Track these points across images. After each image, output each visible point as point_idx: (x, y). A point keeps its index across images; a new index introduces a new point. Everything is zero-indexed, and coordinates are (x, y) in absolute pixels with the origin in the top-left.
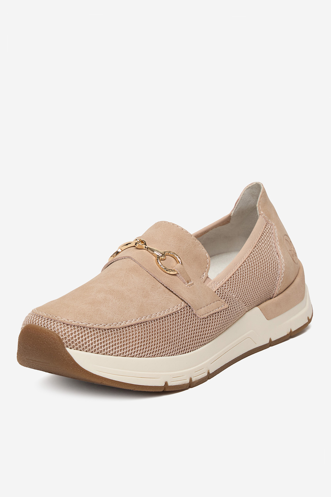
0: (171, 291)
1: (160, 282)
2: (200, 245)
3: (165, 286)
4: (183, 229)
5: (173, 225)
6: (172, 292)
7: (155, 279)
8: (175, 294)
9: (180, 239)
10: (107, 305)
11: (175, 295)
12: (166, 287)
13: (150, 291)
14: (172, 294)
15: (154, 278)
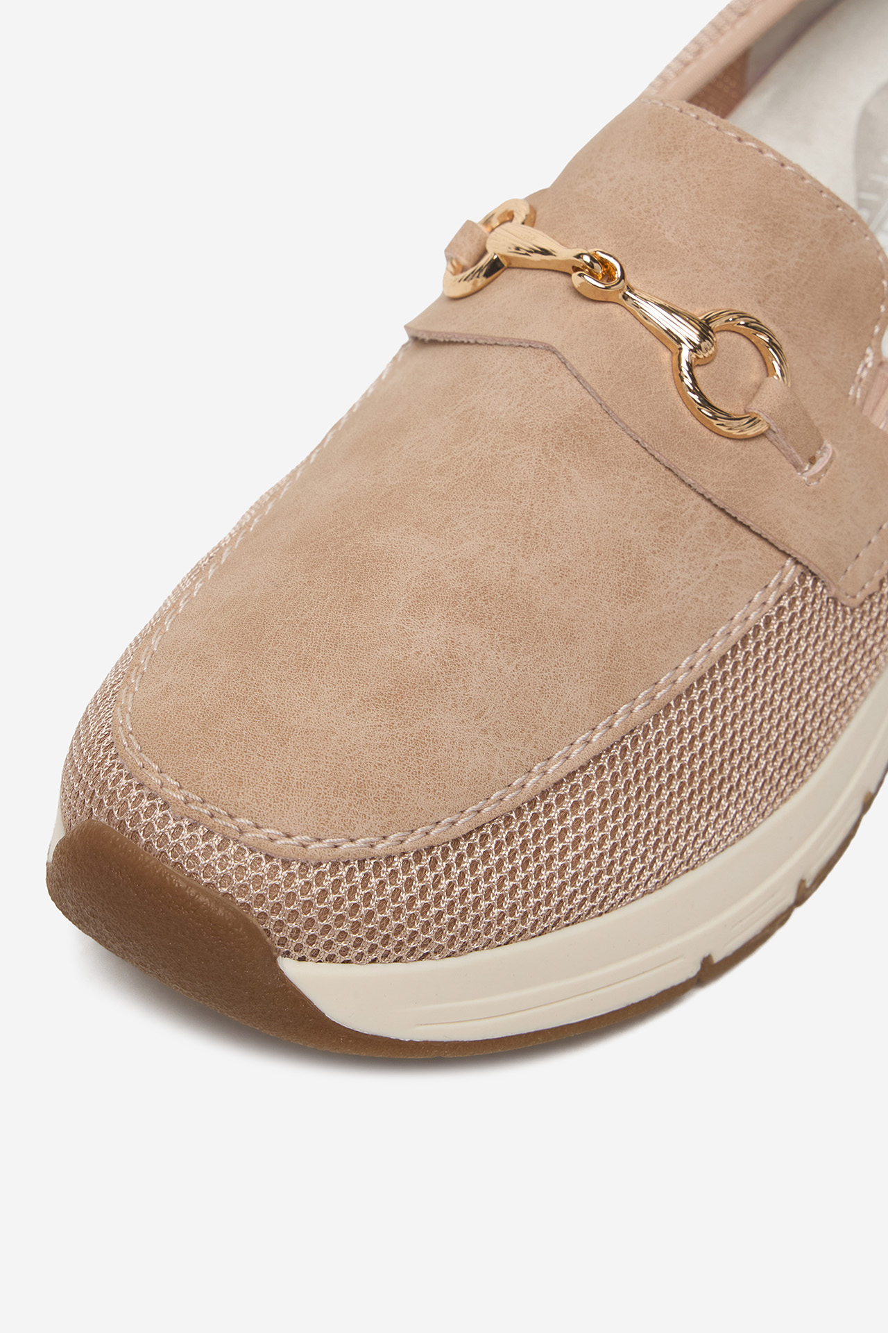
0: (741, 524)
1: (695, 490)
2: (854, 224)
3: (715, 506)
4: (783, 165)
5: (739, 140)
6: (748, 527)
7: (674, 478)
8: (760, 536)
9: (775, 225)
10: (462, 692)
11: (754, 539)
12: (723, 510)
13: (654, 552)
14: (746, 535)
15: (668, 473)
